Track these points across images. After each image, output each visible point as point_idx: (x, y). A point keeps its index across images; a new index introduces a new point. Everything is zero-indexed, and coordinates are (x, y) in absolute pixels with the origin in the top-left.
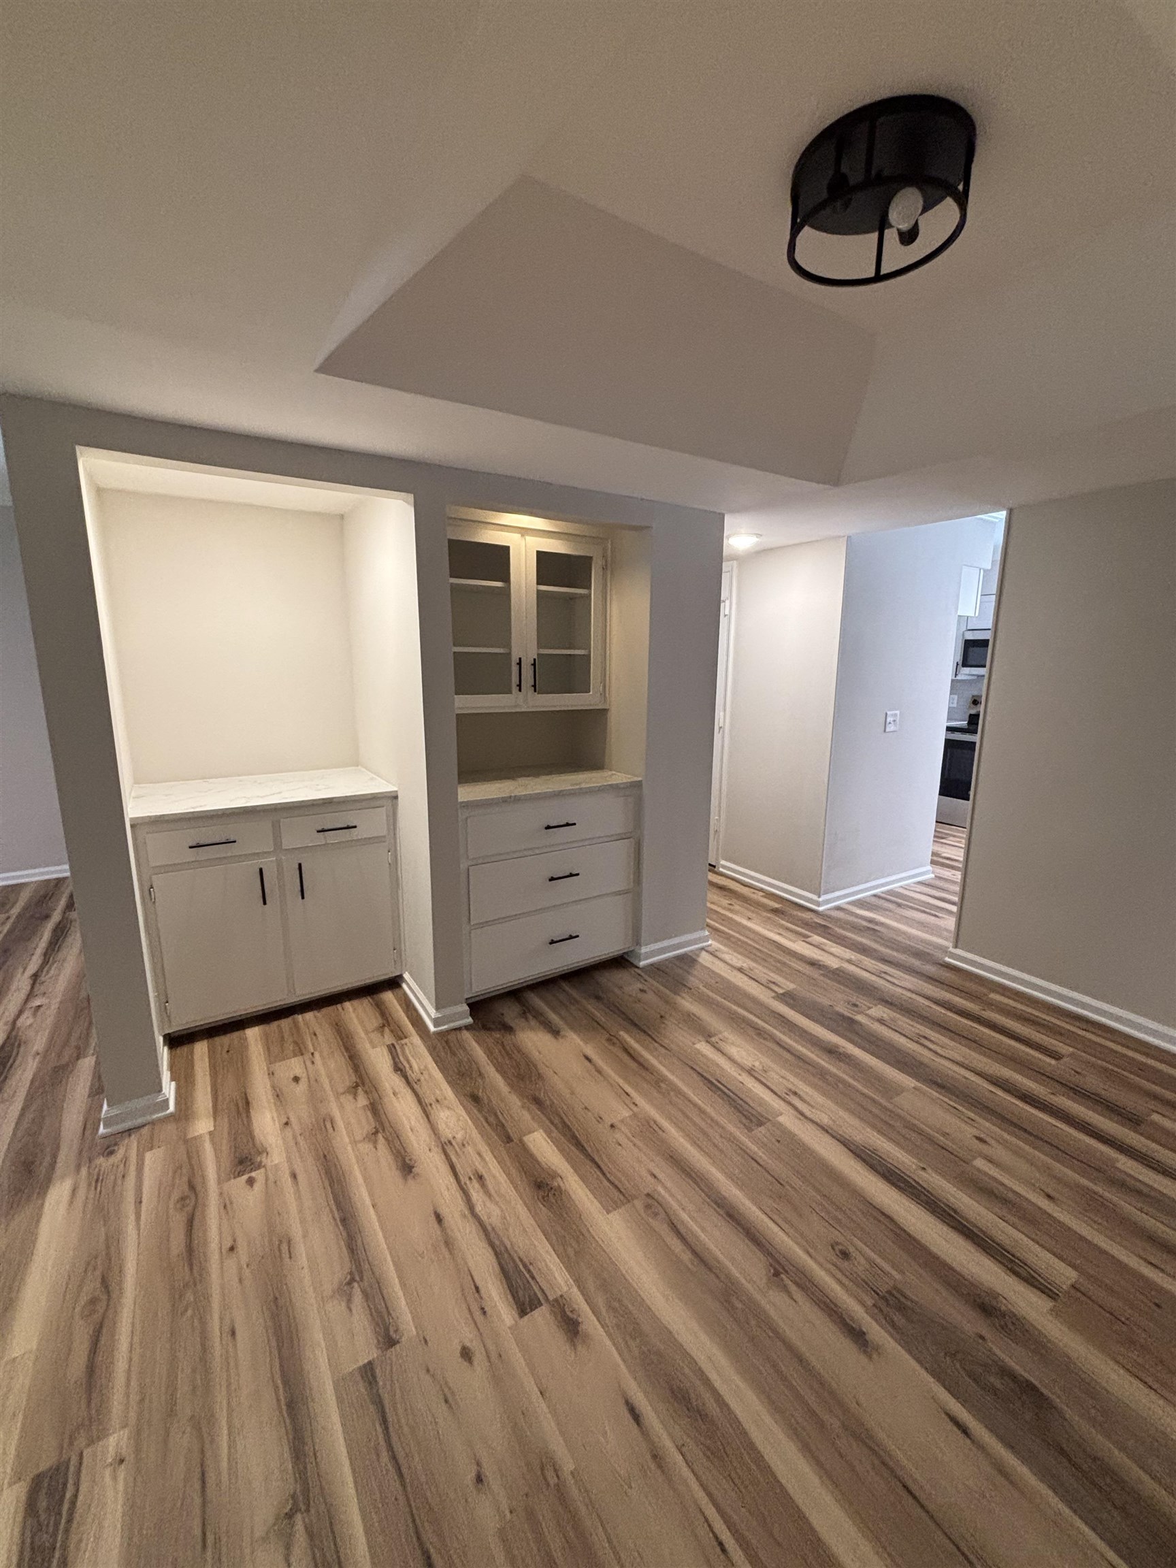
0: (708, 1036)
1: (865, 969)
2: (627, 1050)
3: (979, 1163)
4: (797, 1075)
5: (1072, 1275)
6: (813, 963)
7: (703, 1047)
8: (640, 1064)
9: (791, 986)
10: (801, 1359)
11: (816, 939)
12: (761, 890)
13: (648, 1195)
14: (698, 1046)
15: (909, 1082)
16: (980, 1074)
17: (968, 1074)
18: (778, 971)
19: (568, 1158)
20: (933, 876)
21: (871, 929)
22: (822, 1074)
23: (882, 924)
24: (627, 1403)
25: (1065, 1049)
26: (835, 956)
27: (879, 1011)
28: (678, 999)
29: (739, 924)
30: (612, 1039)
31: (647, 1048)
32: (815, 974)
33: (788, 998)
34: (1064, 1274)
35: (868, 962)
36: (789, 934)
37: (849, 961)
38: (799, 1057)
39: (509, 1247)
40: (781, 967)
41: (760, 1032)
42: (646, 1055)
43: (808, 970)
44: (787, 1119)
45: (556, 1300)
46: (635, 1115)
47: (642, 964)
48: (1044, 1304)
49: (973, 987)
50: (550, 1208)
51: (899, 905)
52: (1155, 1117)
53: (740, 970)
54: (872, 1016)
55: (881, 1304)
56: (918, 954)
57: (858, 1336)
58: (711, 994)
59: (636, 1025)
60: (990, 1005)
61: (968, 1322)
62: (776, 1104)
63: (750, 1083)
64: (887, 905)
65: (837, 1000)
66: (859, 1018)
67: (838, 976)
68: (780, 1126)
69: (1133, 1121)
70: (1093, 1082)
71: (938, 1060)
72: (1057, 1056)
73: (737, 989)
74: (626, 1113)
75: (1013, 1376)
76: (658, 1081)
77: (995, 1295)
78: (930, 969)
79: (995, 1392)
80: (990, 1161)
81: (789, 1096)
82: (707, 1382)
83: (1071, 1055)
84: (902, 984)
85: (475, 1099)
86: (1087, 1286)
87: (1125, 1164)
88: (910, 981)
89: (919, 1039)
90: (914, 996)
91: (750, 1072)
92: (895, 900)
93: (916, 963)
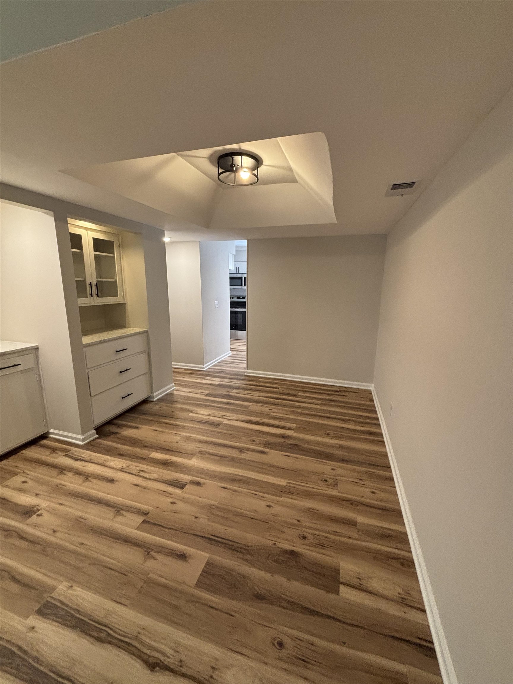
0: (191, 411)
1: (226, 382)
2: (166, 423)
3: (272, 414)
4: (222, 412)
5: (295, 425)
6: (211, 384)
7: (191, 414)
8: (175, 425)
9: (208, 392)
10: (254, 462)
11: (208, 378)
12: (182, 368)
13: (199, 452)
14: (189, 415)
15: (250, 404)
16: (265, 397)
17: (262, 398)
18: (202, 389)
19: (169, 454)
20: (231, 354)
21: (222, 372)
22: (229, 409)
23: (225, 370)
24: (222, 487)
25: (279, 386)
26: (216, 381)
27: (235, 391)
28: (174, 405)
29: (180, 380)
30: (160, 423)
31: (174, 421)
32: (213, 387)
33: (208, 395)
34: (293, 426)
35: (226, 380)
36: (199, 379)
37: (221, 381)
38: (220, 407)
39: (167, 480)
40: (202, 388)
41: (206, 406)
42: (175, 422)
43: (210, 386)
44: (226, 422)
45: (190, 482)
46: (182, 437)
47: (155, 399)
48: (293, 432)
49: (254, 379)
50: (172, 466)
51: (226, 364)
52: (299, 394)
53: (190, 392)
54: (233, 393)
55: (265, 445)
56: (238, 375)
57: (263, 452)
58: (184, 401)
59: (165, 417)
60: (260, 382)
61: (282, 440)
62: (221, 420)
63: (211, 418)
64: (222, 364)
65: (223, 391)
66: (231, 394)
67: (219, 386)
68: (225, 424)
69: (295, 396)
70: (286, 391)
71: (254, 397)
72: (278, 388)
73: (192, 397)
74: (179, 438)
75: (292, 444)
76: (183, 427)
77: (284, 434)
78: (243, 378)
79: (290, 448)
80: (274, 413)
81: (223, 417)
82: (237, 475)
83: (281, 387)
84: (238, 383)
85: (121, 455)
86: (298, 426)
87: (297, 404)
88: (239, 382)
89: (247, 394)
90: (241, 385)
91: (209, 415)
92: (225, 362)
93: (239, 377)
